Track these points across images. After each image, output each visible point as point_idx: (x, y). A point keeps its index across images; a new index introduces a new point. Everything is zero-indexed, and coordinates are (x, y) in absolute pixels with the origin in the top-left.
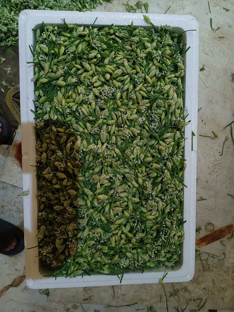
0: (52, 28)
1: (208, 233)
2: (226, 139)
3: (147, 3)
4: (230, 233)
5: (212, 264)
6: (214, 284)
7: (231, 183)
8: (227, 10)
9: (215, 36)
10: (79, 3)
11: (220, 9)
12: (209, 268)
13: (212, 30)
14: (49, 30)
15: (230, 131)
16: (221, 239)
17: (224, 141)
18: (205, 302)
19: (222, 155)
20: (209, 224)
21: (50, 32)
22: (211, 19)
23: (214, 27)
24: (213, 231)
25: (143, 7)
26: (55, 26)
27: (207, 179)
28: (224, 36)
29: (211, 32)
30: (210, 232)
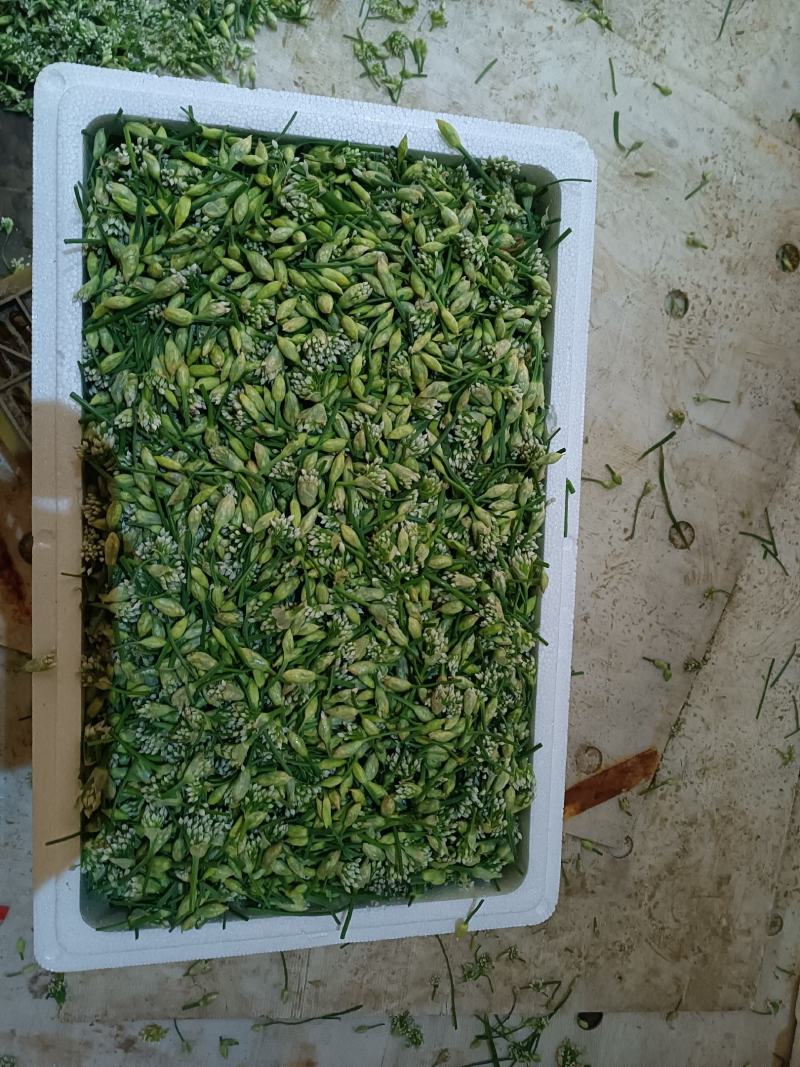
0: (150, 132)
1: (584, 776)
2: (646, 491)
3: (421, 41)
4: (646, 775)
5: (593, 872)
6: (596, 934)
7: (655, 624)
8: (665, 92)
9: (626, 169)
10: (198, 17)
11: (646, 84)
12: (583, 884)
13: (618, 151)
14: (139, 140)
15: (658, 464)
16: (621, 796)
17: (639, 495)
18: (570, 992)
19: (632, 537)
20: (588, 748)
21: (142, 144)
22: (616, 115)
23: (626, 140)
24: (598, 772)
25: (408, 54)
26: (159, 127)
27: (586, 610)
28: (652, 169)
29: (615, 154)
30: (587, 773)
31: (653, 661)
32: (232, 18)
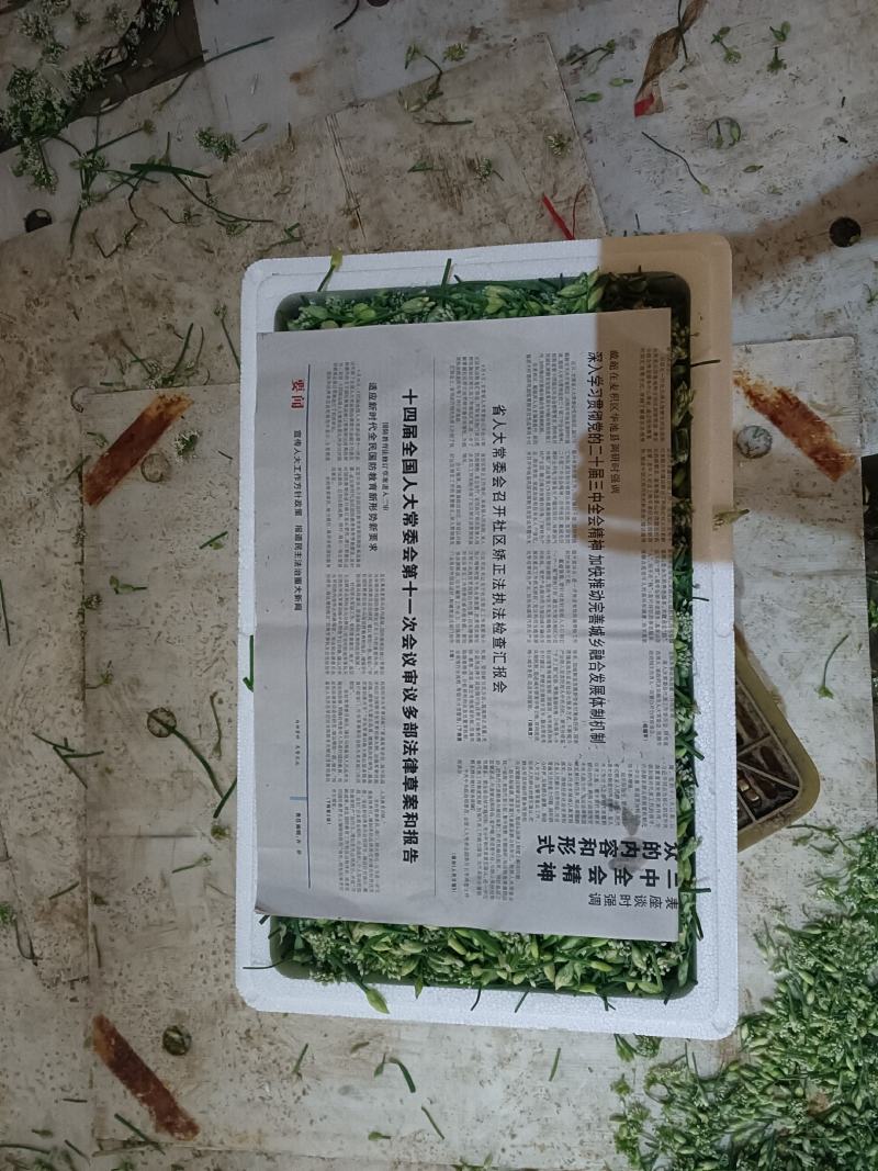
1: (153, 450)
2: (218, 748)
3: (628, 1060)
6: (70, 306)
7: (149, 625)
8: (375, 1135)
9: (380, 1042)
11: (398, 1132)
12: (106, 348)
13: (395, 1056)
15: (217, 778)
16: (107, 447)
17: (223, 741)
19: (212, 698)
20: (161, 479)
22: (413, 1089)
23: (392, 1070)
24: (141, 461)
30: (151, 455)
31: (135, 589)
32: (805, 990)
